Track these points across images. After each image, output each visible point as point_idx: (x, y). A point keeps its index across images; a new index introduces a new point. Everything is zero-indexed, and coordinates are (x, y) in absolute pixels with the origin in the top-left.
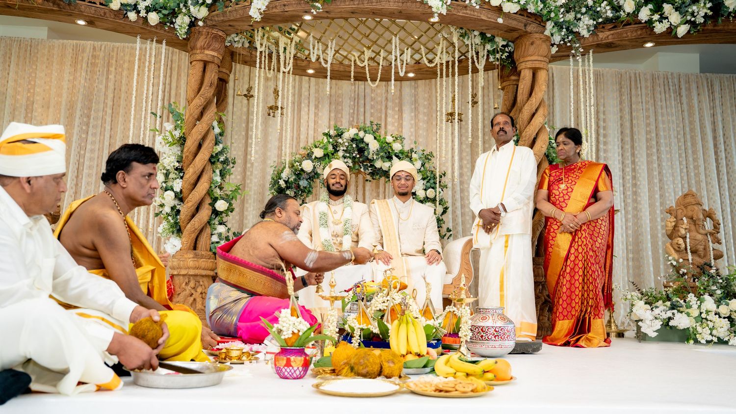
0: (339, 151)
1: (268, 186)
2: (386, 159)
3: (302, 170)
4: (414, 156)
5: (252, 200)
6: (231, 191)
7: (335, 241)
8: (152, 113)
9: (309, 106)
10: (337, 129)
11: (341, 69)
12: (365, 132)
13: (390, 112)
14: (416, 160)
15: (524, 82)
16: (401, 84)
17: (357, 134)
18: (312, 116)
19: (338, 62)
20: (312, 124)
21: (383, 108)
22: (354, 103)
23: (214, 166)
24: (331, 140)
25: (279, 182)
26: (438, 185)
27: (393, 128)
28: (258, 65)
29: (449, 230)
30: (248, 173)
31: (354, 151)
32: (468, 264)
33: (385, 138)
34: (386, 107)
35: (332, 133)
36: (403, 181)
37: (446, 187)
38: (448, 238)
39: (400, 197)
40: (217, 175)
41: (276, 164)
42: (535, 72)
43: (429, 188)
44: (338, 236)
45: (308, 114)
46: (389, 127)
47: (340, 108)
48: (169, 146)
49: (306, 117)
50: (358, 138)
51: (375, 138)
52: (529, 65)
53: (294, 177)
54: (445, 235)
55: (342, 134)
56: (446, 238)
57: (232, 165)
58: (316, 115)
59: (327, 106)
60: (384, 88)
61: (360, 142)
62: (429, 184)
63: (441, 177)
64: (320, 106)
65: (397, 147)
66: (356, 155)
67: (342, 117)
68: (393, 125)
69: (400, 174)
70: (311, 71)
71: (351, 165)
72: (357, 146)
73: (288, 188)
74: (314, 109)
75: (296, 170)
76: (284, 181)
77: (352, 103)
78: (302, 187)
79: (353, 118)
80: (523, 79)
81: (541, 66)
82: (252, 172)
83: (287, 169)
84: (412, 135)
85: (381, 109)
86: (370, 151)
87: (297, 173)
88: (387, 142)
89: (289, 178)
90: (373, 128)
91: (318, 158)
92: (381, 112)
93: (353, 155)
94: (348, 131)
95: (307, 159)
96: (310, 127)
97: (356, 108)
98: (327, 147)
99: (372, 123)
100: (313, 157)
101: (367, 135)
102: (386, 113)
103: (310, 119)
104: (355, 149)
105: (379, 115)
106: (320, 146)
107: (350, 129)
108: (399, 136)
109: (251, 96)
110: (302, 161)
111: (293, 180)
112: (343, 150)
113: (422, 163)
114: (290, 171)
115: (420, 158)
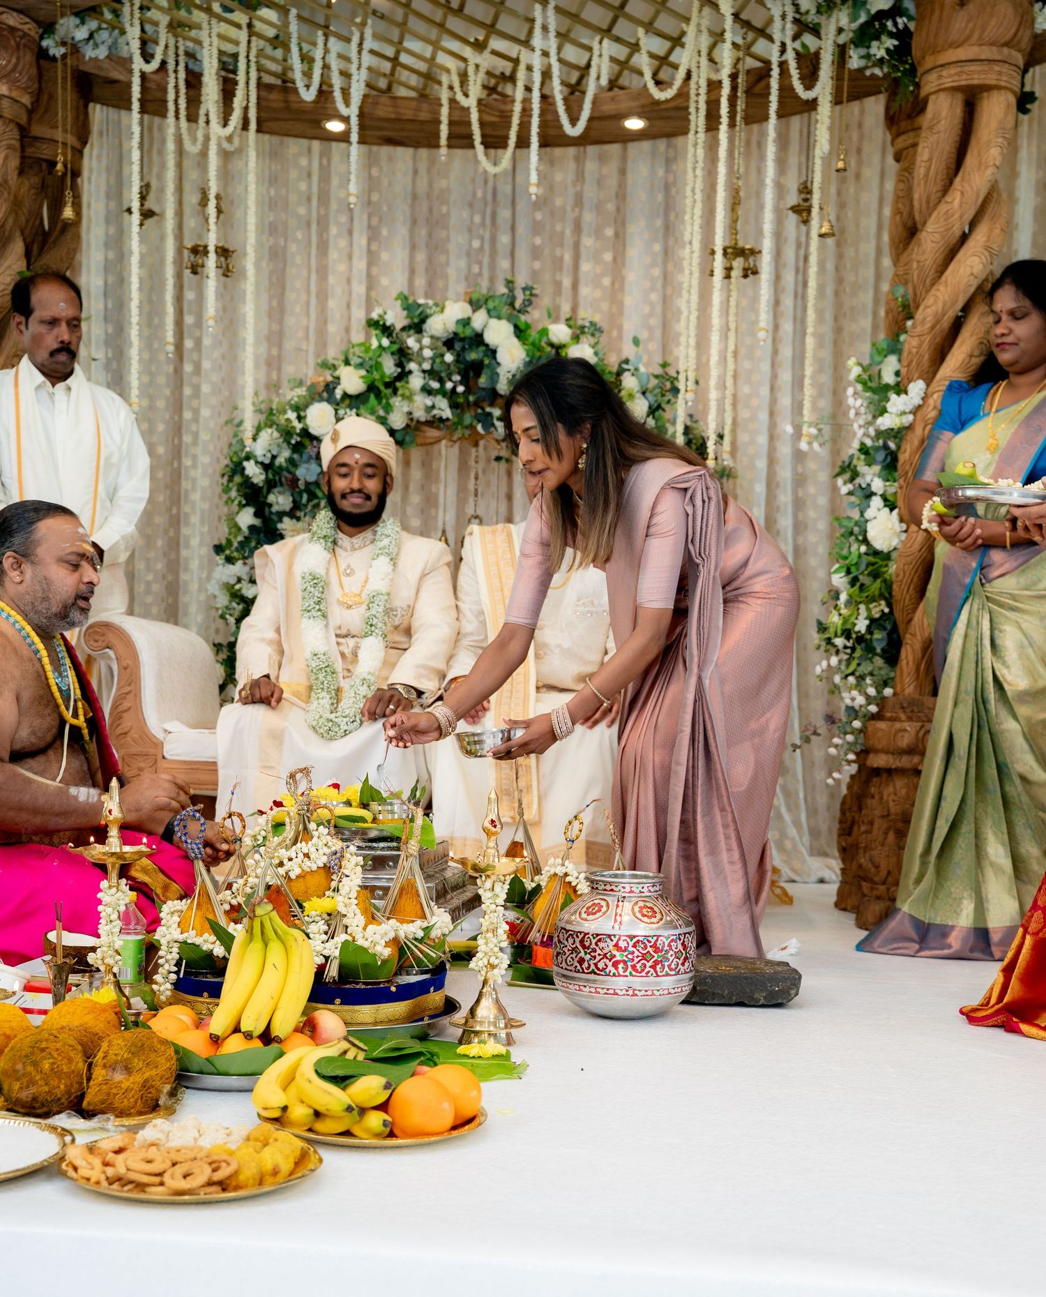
0: (410, 372)
3: (305, 433)
4: (629, 381)
5: (198, 514)
7: (342, 648)
9: (350, 232)
10: (409, 307)
11: (424, 116)
12: (489, 312)
13: (588, 242)
14: (631, 397)
15: (933, 138)
16: (625, 149)
17: (466, 322)
18: (360, 264)
19: (413, 94)
20: (359, 289)
21: (568, 232)
22: (484, 218)
24: (385, 342)
25: (244, 469)
27: (598, 293)
28: (171, 113)
30: (187, 439)
31: (450, 376)
33: (544, 332)
34: (578, 228)
35: (396, 317)
42: (971, 99)
44: (354, 636)
45: (350, 257)
46: (584, 291)
47: (444, 234)
49: (342, 267)
50: (468, 332)
51: (520, 332)
52: (950, 77)
53: (286, 453)
55: (424, 322)
58: (372, 258)
59: (402, 231)
60: (572, 166)
61: (471, 346)
64: (385, 232)
66: (454, 388)
67: (448, 264)
68: (596, 282)
70: (335, 126)
71: (447, 413)
72: (459, 358)
73: (271, 485)
74: (364, 242)
75: (286, 432)
76: (260, 464)
77: (477, 219)
78: (301, 484)
79: (480, 263)
80: (931, 128)
81: (990, 79)
82: (196, 435)
83: (269, 431)
84: (651, 314)
85: (563, 233)
86: (500, 370)
87: (293, 442)
88: (551, 345)
89: (274, 457)
90: (513, 298)
91: (350, 397)
92: (562, 245)
93: (449, 385)
94: (442, 311)
95: (321, 400)
96: (354, 296)
97: (487, 236)
98: (378, 366)
99: (510, 283)
100: (338, 393)
101: (494, 322)
102: (577, 245)
103: (355, 271)
104: (452, 368)
105: (558, 252)
106: (359, 361)
107: (448, 303)
108: (587, 324)
109: (147, 214)
110: (307, 406)
111: (284, 464)
112: (424, 371)
113: (650, 407)
114: (276, 434)
115: (644, 392)
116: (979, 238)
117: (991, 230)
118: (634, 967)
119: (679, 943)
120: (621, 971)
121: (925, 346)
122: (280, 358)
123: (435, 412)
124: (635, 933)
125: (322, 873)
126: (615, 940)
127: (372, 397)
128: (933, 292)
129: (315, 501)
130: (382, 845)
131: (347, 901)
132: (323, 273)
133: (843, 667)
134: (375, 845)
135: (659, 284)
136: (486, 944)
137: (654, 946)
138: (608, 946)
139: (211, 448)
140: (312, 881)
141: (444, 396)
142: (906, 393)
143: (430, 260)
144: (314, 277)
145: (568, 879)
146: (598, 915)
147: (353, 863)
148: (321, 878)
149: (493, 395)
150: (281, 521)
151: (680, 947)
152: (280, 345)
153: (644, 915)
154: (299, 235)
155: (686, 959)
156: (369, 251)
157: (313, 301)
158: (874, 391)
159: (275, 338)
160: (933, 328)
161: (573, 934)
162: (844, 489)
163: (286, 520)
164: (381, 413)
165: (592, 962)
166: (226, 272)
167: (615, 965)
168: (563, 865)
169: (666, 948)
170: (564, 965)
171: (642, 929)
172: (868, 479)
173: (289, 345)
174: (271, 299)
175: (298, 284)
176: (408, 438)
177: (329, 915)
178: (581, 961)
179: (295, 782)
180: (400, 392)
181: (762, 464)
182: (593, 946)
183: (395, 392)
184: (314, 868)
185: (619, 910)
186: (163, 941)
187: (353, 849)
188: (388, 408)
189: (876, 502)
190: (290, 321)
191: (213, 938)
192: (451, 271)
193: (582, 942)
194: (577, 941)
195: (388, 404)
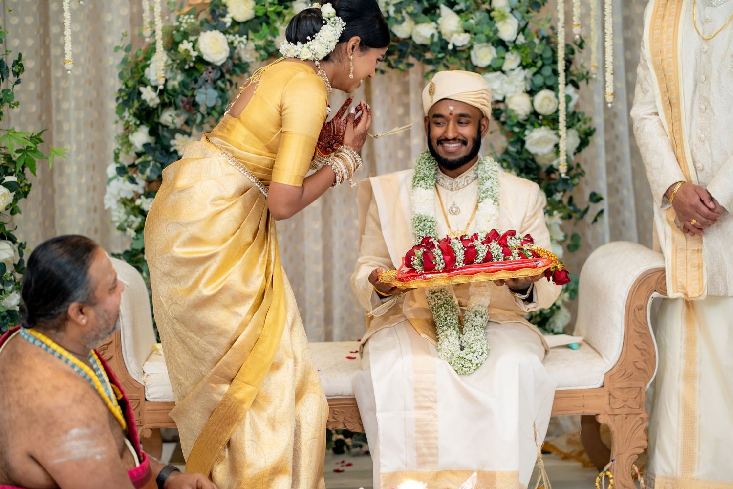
1: (112, 105)
2: (423, 17)
3: (200, 59)
4: (500, 2)
6: (17, 151)
14: (503, 17)
25: (140, 94)
26: (562, 79)
29: (595, 198)
32: (644, 334)
37: (587, 77)
38: (595, 220)
41: (127, 41)
43: (541, 88)
53: (180, 77)
54: (588, 208)
56: (589, 218)
57: (12, 78)
62: (539, 80)
63: (570, 51)
73: (164, 105)
75: (182, 60)
76: (155, 88)
78: (203, 109)
87: (187, 67)
91: (240, 23)
95: (212, 27)
100: (228, 20)
110: (197, 33)
111: (177, 86)
113: (519, 23)
114: (169, 60)
115: (512, 11)
127: (265, 26)
139: (82, 60)
150: (174, 138)
163: (178, 136)
164: (270, 38)
195: (276, 29)
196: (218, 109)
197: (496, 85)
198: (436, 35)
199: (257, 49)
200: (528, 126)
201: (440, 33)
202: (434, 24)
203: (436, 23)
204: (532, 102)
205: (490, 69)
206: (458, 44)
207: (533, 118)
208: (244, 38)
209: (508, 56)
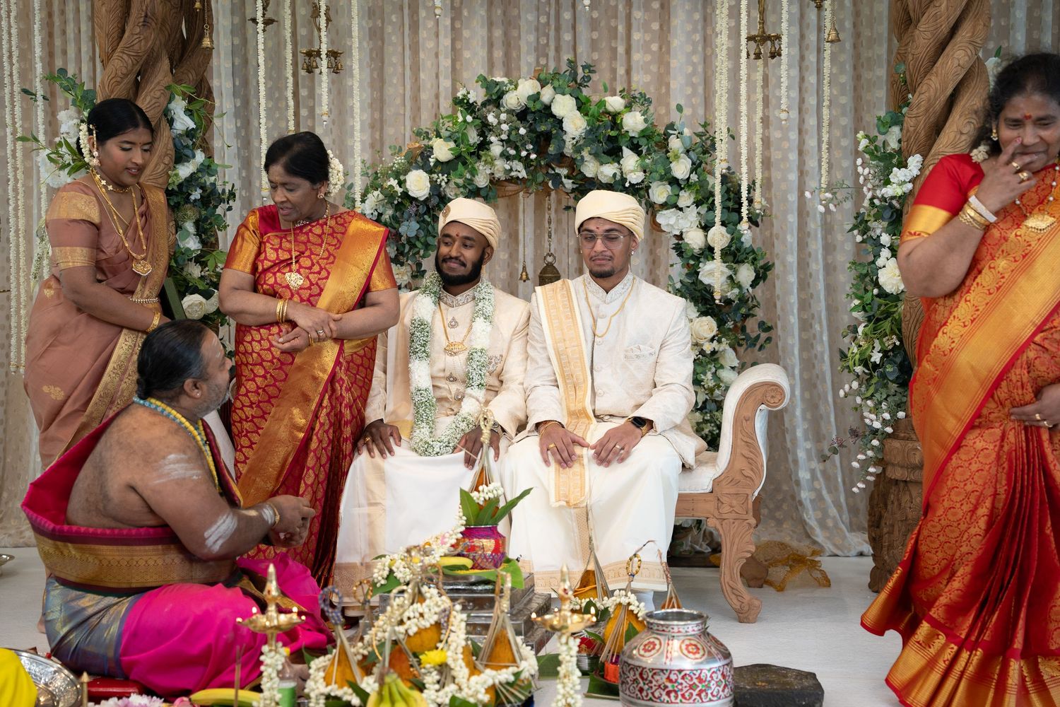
0: (491, 142)
2: (605, 158)
3: (405, 195)
4: (675, 144)
7: (444, 392)
8: (25, 91)
10: (488, 85)
12: (554, 88)
13: (638, 14)
14: (677, 157)
17: (536, 97)
18: (446, 42)
20: (446, 62)
21: (621, 6)
23: (180, 214)
24: (469, 118)
27: (648, 58)
29: (765, 327)
31: (524, 145)
32: (751, 444)
33: (602, 103)
35: (477, 95)
36: (599, 246)
38: (762, 346)
39: (600, 280)
40: (188, 234)
43: (714, 224)
44: (455, 380)
45: (437, 36)
46: (637, 56)
47: (516, 12)
48: (69, 174)
49: (430, 45)
50: (538, 106)
51: (582, 106)
53: (390, 212)
54: (758, 337)
55: (500, 97)
58: (456, 35)
59: (481, 12)
61: (540, 118)
63: (750, 189)
64: (465, 13)
65: (633, 122)
66: (528, 155)
67: (520, 38)
68: (647, 49)
69: (592, 226)
71: (523, 174)
72: (531, 130)
74: (448, 22)
75: (389, 195)
78: (404, 239)
79: (548, 36)
83: (376, 193)
84: (694, 73)
85: (616, 6)
86: (567, 138)
87: (396, 203)
88: (609, 113)
89: (380, 215)
90: (576, 74)
91: (442, 163)
92: (616, 17)
93: (524, 153)
94: (516, 88)
95: (418, 168)
96: (441, 68)
97: (553, 12)
98: (465, 135)
99: (572, 64)
100: (432, 161)
101: (559, 97)
102: (629, 17)
103: (441, 47)
104: (526, 138)
105: (613, 24)
106: (448, 134)
107: (520, 81)
108: (638, 96)
109: (268, 22)
110: (406, 172)
111: (388, 220)
112: (502, 141)
113: (693, 163)
114: (381, 197)
115: (688, 152)
116: (964, 34)
117: (974, 27)
118: (683, 696)
119: (719, 674)
120: (673, 699)
121: (921, 125)
122: (382, 120)
123: (513, 174)
124: (682, 668)
125: (434, 630)
126: (667, 674)
127: (460, 165)
128: (925, 81)
129: (416, 250)
130: (480, 588)
131: (455, 656)
132: (415, 49)
133: (863, 389)
134: (475, 588)
135: (700, 48)
136: (564, 687)
137: (699, 678)
138: (662, 679)
140: (427, 637)
141: (520, 161)
142: (906, 166)
143: (506, 34)
144: (407, 52)
145: (631, 608)
146: (653, 652)
147: (459, 620)
148: (432, 634)
149: (561, 158)
151: (720, 677)
152: (382, 111)
153: (689, 652)
154: (394, 18)
155: (726, 686)
156: (453, 28)
157: (408, 72)
158: (880, 159)
159: (378, 104)
160: (927, 110)
161: (634, 668)
162: (859, 238)
164: (468, 176)
165: (649, 692)
166: (335, 69)
167: (668, 694)
168: (626, 596)
169: (709, 679)
170: (627, 692)
171: (688, 664)
172: (878, 232)
173: (389, 112)
174: (372, 71)
175: (394, 60)
176: (490, 194)
177: (440, 666)
178: (641, 690)
179: (411, 556)
180: (483, 159)
181: (793, 198)
182: (650, 678)
183: (479, 157)
184: (428, 625)
185: (669, 648)
186: (313, 695)
187: (458, 607)
188: (474, 172)
189: (885, 253)
190: (389, 91)
191: (350, 691)
192: (523, 44)
193: (641, 674)
194: (637, 673)
195: (474, 169)
196: (422, 240)
197: (672, 221)
198: (619, 174)
199: (458, 186)
200: (702, 260)
201: (622, 173)
202: (616, 164)
203: (619, 163)
204: (706, 236)
205: (665, 206)
206: (634, 182)
207: (707, 253)
208: (445, 177)
209: (682, 193)
